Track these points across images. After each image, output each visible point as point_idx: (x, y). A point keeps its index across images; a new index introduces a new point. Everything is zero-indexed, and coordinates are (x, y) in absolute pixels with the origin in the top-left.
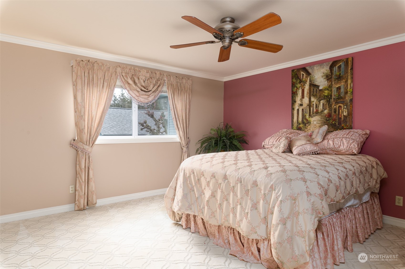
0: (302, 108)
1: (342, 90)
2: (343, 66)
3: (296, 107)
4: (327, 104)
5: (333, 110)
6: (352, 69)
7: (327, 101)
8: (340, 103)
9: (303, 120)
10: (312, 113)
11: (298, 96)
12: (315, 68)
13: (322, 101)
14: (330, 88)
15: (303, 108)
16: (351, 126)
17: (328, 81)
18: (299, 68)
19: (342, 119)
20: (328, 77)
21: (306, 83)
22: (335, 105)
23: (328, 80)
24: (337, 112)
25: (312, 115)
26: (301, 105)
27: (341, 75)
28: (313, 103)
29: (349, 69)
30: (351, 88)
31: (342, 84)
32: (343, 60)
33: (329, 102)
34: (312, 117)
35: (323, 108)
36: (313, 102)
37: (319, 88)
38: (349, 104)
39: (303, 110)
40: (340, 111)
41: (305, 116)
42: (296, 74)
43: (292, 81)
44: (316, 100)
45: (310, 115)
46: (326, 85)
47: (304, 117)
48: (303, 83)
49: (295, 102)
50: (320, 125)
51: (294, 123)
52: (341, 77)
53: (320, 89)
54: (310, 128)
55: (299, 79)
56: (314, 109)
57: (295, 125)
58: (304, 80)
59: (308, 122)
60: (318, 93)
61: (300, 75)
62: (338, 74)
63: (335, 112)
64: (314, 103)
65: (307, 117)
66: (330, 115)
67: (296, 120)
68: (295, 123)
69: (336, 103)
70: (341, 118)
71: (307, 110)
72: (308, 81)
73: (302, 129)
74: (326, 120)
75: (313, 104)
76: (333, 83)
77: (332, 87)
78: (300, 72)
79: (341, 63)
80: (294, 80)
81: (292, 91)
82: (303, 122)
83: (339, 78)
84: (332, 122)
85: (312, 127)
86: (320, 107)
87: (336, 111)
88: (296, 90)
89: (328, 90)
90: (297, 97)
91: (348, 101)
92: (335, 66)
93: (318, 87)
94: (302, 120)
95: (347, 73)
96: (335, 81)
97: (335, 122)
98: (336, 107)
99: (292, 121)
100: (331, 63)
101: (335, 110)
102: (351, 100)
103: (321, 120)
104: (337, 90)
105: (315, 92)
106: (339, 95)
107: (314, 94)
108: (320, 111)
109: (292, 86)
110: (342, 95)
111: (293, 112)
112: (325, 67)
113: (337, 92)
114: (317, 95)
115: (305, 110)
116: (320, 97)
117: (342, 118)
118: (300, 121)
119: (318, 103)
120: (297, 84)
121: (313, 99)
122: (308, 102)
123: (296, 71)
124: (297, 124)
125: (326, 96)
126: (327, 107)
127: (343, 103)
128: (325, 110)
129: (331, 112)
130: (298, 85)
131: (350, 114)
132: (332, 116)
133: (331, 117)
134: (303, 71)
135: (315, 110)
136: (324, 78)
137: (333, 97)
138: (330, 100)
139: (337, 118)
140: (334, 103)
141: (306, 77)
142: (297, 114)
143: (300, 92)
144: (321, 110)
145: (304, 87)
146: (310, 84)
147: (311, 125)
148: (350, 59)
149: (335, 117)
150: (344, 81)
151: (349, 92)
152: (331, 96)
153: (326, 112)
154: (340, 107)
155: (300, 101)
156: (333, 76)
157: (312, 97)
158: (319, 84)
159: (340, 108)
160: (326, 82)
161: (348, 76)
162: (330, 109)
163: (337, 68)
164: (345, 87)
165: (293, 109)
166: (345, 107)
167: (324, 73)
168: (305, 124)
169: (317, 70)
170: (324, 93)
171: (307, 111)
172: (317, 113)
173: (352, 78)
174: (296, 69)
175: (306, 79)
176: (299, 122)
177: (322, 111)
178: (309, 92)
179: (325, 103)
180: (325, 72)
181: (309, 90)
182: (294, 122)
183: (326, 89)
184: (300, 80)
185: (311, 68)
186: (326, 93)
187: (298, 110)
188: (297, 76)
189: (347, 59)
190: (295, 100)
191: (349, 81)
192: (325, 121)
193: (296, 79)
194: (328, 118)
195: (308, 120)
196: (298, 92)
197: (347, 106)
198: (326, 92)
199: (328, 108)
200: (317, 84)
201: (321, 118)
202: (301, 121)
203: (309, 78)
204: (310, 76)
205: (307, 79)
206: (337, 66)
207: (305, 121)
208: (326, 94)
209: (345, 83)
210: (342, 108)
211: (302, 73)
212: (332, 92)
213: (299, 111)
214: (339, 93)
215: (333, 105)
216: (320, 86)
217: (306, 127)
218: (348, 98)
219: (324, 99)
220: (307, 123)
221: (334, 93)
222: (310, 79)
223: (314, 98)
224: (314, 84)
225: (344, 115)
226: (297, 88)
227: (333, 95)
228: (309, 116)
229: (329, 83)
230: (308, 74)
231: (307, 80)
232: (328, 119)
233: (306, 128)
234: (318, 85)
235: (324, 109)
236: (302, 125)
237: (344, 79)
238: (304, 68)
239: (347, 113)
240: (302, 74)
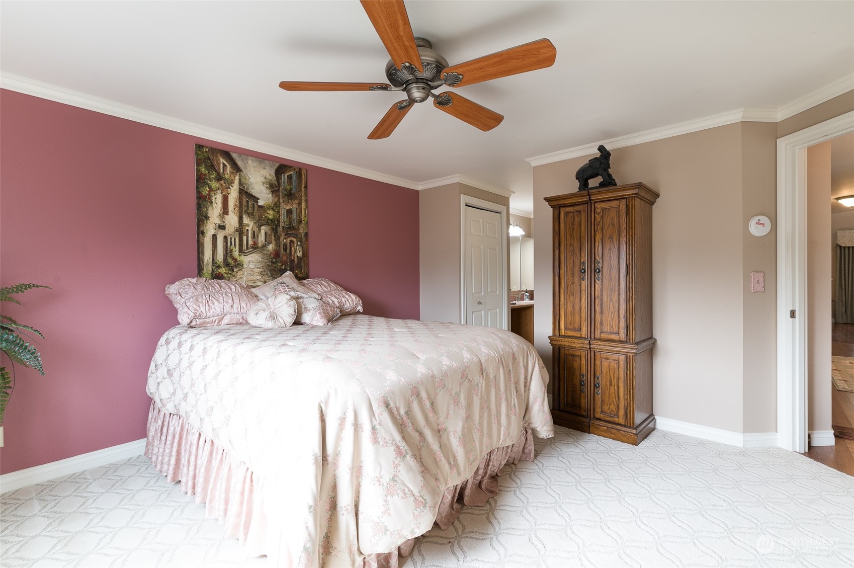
0: (223, 233)
1: (294, 216)
2: (294, 178)
3: (210, 229)
4: (273, 234)
5: (282, 246)
6: (306, 187)
7: (273, 229)
8: (292, 237)
9: (226, 258)
10: (245, 247)
11: (214, 206)
12: (250, 162)
13: (263, 228)
14: (276, 207)
15: (226, 235)
16: (307, 273)
17: (274, 195)
18: (215, 149)
19: (296, 262)
20: (274, 188)
21: (232, 184)
22: (285, 238)
23: (273, 192)
24: (288, 251)
25: (246, 251)
26: (222, 227)
27: (293, 191)
28: (247, 228)
29: (303, 186)
30: (305, 216)
31: (294, 207)
32: (295, 169)
33: (275, 231)
34: (246, 254)
35: (266, 241)
36: (248, 225)
37: (257, 202)
38: (304, 239)
39: (225, 238)
40: (293, 248)
41: (231, 251)
42: (209, 158)
43: (197, 169)
44: (252, 222)
45: (241, 251)
46: (271, 201)
47: (228, 252)
48: (225, 183)
49: (207, 218)
50: (261, 270)
51: (205, 264)
52: (292, 195)
53: (259, 204)
54: (242, 276)
55: (216, 171)
56: (250, 239)
57: (208, 269)
58: (226, 176)
59: (238, 264)
60: (255, 211)
61: (219, 164)
62: (288, 187)
63: (285, 250)
64: (250, 228)
65: (236, 253)
66: (277, 254)
67: (209, 258)
68: (208, 264)
69: (286, 235)
70: (293, 261)
71: (235, 239)
72: (237, 182)
73: (224, 277)
74: (272, 262)
75: (248, 230)
76: (281, 201)
77: (279, 206)
78: (216, 157)
79: (292, 172)
80: (203, 170)
81: (199, 192)
82: (227, 264)
83: (290, 195)
84: (280, 266)
85: (246, 274)
86: (260, 238)
87: (286, 248)
88: (209, 192)
89: (273, 209)
90: (210, 209)
91: (303, 234)
92: (284, 173)
93: (256, 199)
94: (225, 260)
95: (301, 191)
96: (284, 197)
97: (286, 266)
98: (286, 242)
99: (200, 260)
100: (277, 165)
101: (285, 245)
102: (306, 234)
103: (263, 262)
104: (287, 214)
105: (251, 208)
106: (291, 223)
107: (248, 212)
108: (260, 245)
109: (198, 181)
110: (295, 224)
111: (201, 240)
112: (267, 167)
113: (287, 218)
114: (254, 214)
115: (231, 238)
116: (259, 220)
117: (296, 260)
118: (220, 261)
119: (256, 230)
120: (210, 181)
121: (246, 220)
122: (237, 225)
123: (207, 150)
124: (214, 268)
125: (271, 220)
126: (273, 240)
127: (296, 236)
128: (270, 243)
129: (279, 250)
130: (214, 184)
131: (305, 254)
132: (281, 255)
133: (279, 257)
134: (223, 158)
135: (251, 242)
136: (266, 188)
137: (281, 224)
138: (276, 228)
139: (288, 261)
140: (283, 234)
141: (231, 173)
142: (213, 245)
143: (218, 199)
144: (262, 243)
145: (228, 191)
146: (240, 188)
147: (244, 270)
148: (303, 172)
149: (285, 258)
150: (297, 202)
151: (304, 222)
152: (279, 221)
153: (271, 247)
154: (291, 242)
155: (219, 219)
156: (281, 189)
157: (244, 216)
158: (258, 194)
159: (292, 244)
160: (270, 195)
161: (302, 197)
162: (278, 244)
163: (286, 177)
164: (298, 212)
165: (201, 233)
166: (299, 243)
167: (266, 179)
168: (231, 267)
169: (254, 167)
170: (268, 213)
171: (235, 242)
172: (255, 248)
173: (306, 201)
174: (207, 147)
175: (232, 176)
176: (216, 263)
177: (264, 246)
178: (238, 203)
179: (269, 232)
180: (267, 177)
181: (238, 201)
182: (206, 262)
183: (270, 207)
184: (218, 174)
185: (242, 160)
186: (271, 214)
187: (214, 237)
188: (211, 162)
189: (300, 169)
190: (207, 214)
191: (303, 203)
192: (270, 264)
193: (206, 167)
194: (274, 258)
195: (237, 260)
196: (213, 198)
197: (301, 242)
198: (271, 212)
199: (274, 242)
200: (253, 194)
201: (263, 258)
202: (222, 260)
203: (237, 178)
204: (240, 174)
205: (235, 177)
206: (286, 175)
207: (230, 261)
208: (270, 217)
209: (299, 206)
210: (295, 245)
211: (222, 160)
212: (279, 216)
213: (216, 239)
214: (290, 219)
215: (282, 238)
216: (259, 199)
217: (234, 273)
218: (302, 230)
219: (267, 224)
220: (236, 267)
221: (283, 218)
222: (240, 179)
223: (249, 219)
224: (248, 191)
225: (297, 256)
226: (211, 189)
227: (281, 220)
228: (239, 252)
229: (275, 198)
230: (237, 169)
231: (235, 180)
232: (274, 260)
233: (234, 276)
234: (257, 196)
235: (268, 242)
236: (223, 269)
237: (296, 199)
238: (226, 153)
239: (301, 253)
240: (221, 162)
